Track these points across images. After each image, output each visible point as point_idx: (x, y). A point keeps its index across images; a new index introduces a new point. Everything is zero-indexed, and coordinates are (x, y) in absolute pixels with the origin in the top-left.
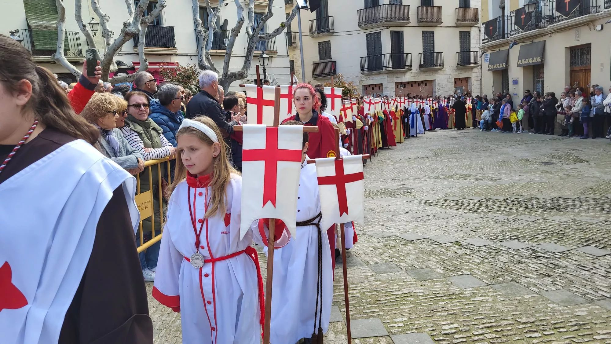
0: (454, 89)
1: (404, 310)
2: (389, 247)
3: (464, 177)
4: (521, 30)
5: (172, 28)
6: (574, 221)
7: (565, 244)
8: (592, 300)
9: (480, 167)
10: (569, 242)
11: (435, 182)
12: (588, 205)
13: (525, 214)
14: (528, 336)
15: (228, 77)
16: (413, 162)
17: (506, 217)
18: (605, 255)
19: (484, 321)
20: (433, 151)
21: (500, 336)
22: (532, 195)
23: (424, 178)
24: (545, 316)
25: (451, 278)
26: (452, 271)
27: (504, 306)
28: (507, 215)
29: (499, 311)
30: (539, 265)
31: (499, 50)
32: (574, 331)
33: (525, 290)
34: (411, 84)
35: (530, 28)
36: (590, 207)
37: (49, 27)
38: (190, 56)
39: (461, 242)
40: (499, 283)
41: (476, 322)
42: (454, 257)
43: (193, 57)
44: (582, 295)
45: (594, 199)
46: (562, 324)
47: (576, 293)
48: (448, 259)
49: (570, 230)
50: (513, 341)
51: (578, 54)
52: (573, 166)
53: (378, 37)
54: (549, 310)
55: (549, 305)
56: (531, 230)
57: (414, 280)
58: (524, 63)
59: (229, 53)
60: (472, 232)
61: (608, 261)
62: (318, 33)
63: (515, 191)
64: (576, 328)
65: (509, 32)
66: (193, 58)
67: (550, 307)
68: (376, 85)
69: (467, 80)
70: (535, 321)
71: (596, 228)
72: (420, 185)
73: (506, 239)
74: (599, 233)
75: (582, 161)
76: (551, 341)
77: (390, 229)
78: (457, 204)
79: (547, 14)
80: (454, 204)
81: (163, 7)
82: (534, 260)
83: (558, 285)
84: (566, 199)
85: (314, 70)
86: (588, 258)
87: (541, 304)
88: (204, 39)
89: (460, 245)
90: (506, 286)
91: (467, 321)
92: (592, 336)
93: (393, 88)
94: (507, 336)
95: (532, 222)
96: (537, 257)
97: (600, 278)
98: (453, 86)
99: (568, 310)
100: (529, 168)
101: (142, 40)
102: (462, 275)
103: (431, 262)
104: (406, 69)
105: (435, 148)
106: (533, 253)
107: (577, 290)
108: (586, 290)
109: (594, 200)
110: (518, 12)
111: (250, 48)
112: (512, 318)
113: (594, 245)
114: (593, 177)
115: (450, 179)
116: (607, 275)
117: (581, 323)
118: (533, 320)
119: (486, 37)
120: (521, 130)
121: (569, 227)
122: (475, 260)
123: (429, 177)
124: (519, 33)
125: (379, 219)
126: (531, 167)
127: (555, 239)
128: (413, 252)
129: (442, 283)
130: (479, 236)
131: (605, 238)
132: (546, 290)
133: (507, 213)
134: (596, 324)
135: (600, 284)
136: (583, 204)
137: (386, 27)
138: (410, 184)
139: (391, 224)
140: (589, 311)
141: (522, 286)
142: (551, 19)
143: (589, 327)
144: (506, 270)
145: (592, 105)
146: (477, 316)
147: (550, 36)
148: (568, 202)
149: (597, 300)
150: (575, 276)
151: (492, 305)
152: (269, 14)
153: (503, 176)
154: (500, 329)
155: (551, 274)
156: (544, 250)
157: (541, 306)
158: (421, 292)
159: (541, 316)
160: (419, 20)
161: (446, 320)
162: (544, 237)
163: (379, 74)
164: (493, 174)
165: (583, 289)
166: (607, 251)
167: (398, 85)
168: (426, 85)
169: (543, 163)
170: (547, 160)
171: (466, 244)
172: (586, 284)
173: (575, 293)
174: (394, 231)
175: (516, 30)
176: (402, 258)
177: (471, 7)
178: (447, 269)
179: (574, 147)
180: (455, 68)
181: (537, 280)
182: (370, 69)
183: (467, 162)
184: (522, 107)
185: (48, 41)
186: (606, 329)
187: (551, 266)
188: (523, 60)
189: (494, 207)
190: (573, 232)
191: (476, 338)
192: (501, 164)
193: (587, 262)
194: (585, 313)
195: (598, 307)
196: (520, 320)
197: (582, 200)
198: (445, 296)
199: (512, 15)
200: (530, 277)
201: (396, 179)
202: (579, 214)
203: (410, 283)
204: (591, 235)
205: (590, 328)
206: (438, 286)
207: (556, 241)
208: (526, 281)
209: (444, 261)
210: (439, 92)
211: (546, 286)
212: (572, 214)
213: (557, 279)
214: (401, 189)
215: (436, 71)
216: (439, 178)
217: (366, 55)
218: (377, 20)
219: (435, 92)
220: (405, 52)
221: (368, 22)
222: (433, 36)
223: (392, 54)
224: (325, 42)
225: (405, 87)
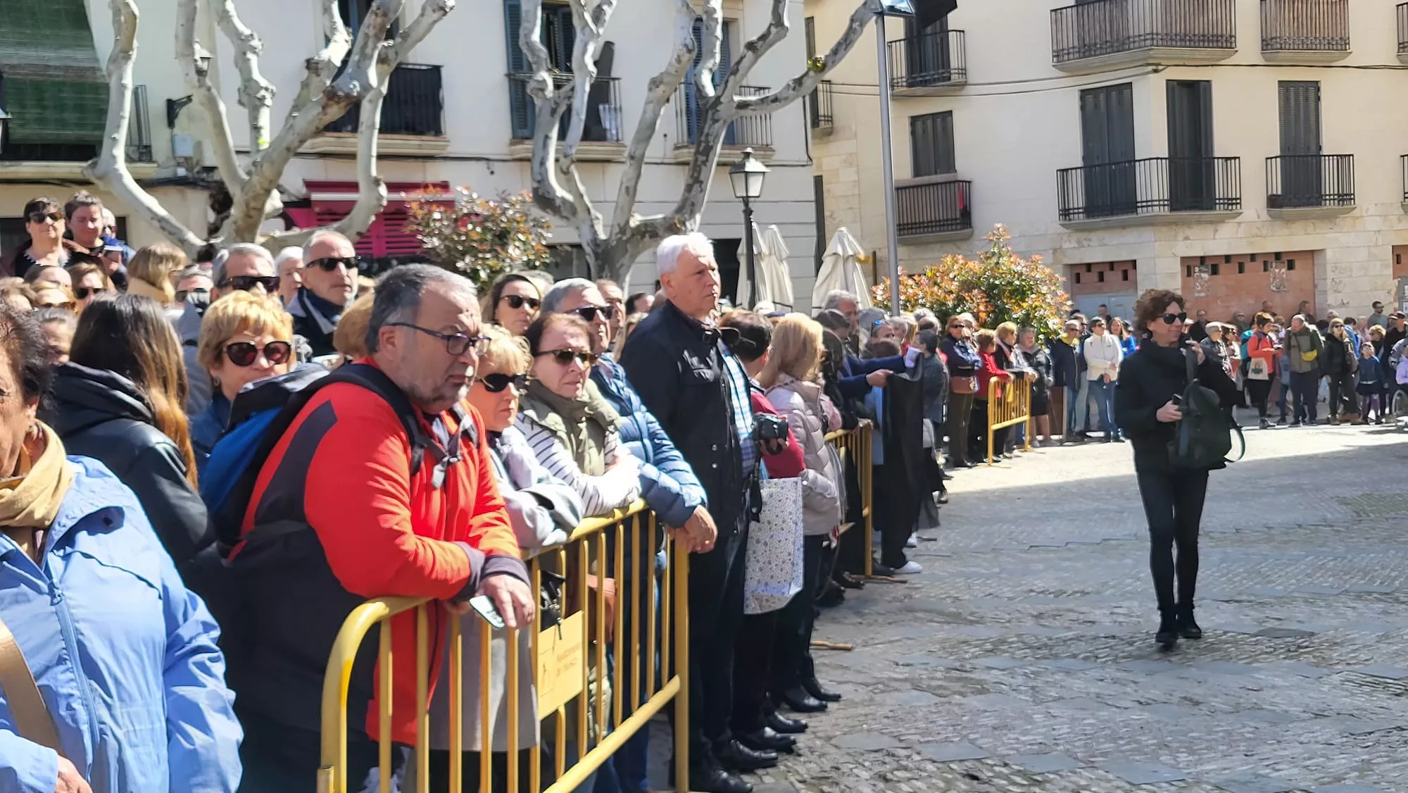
0: (1392, 284)
5: (436, 70)
15: (629, 234)
16: (1286, 542)
20: (1343, 502)
23: (1343, 598)
34: (1239, 262)
37: (56, 68)
38: (487, 160)
43: (496, 164)
53: (1120, 102)
59: (638, 154)
62: (910, 85)
66: (497, 167)
68: (1112, 265)
72: (1335, 622)
77: (1277, 767)
81: (442, 12)
85: (900, 210)
88: (553, 112)
98: (1390, 271)
101: (372, 114)
104: (1219, 210)
105: (1347, 492)
111: (707, 142)
123: (1359, 597)
125: (1229, 733)
137: (1150, 68)
138: (1298, 616)
139: (1275, 750)
152: (773, 30)
160: (1267, 44)
163: (1125, 227)
168: (1291, 266)
180: (1395, 210)
182: (1091, 209)
185: (50, 114)
201: (1244, 597)
210: (1338, 291)
214: (1273, 634)
215: (1329, 218)
216: (1397, 600)
217: (1080, 163)
218: (1119, 43)
219: (1325, 292)
220: (1216, 154)
221: (1086, 49)
222: (1319, 99)
223: (1172, 159)
224: (934, 116)
225: (1215, 271)
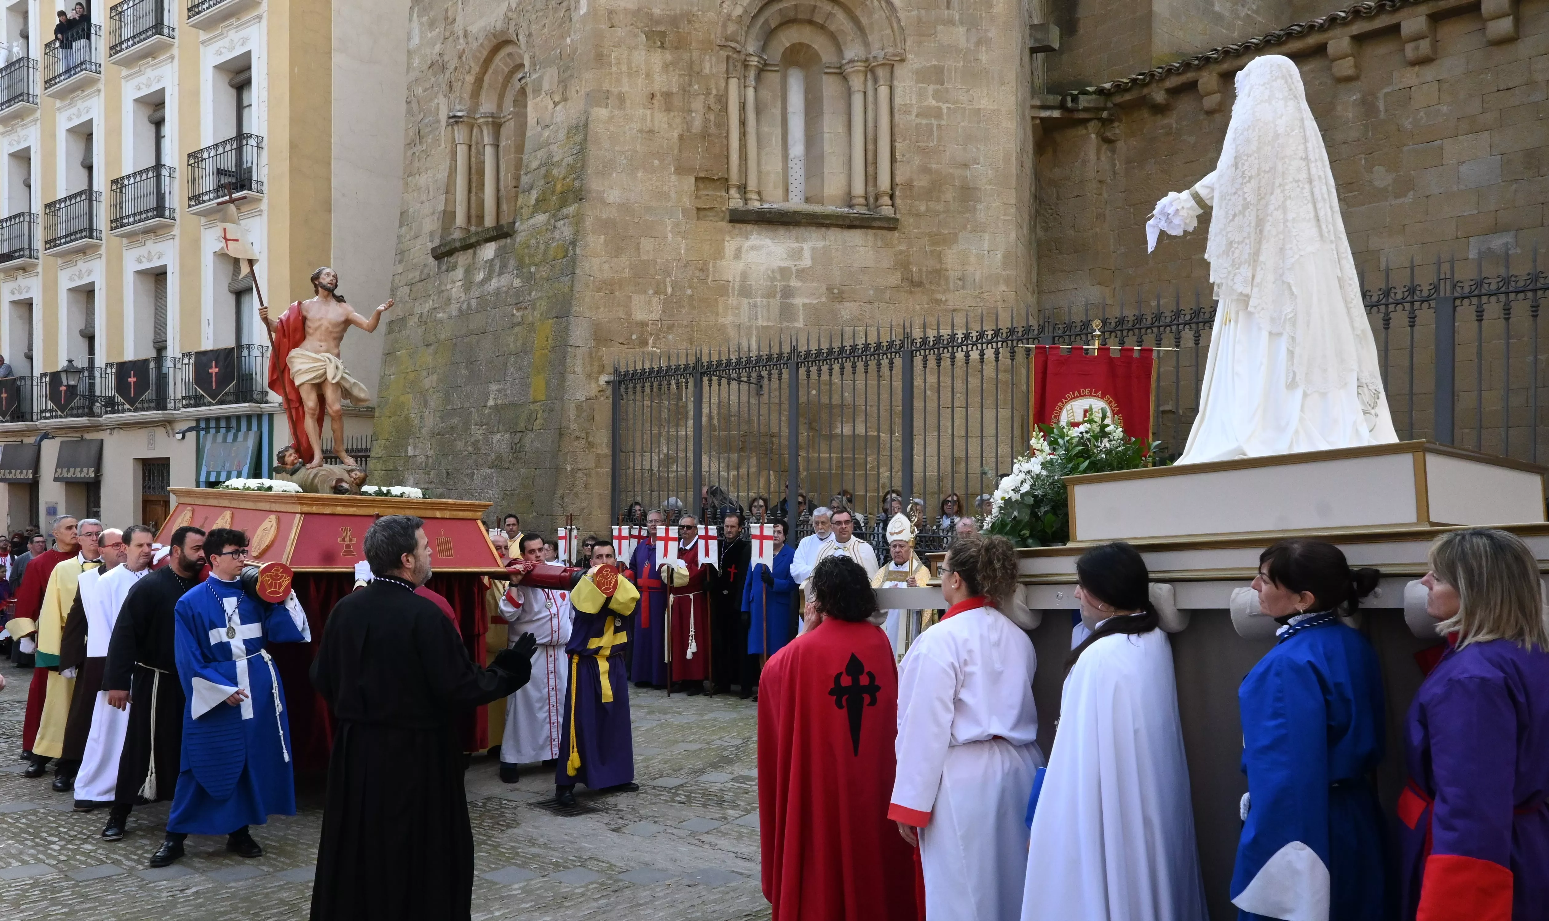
4: (59, 413)
31: (22, 441)
35: (75, 412)
51: (154, 473)
58: (66, 475)
65: (40, 411)
79: (104, 394)
110: (55, 378)
124: (56, 417)
142: (110, 405)
147: (112, 434)
175: (51, 411)
188: (65, 470)
199: (44, 379)
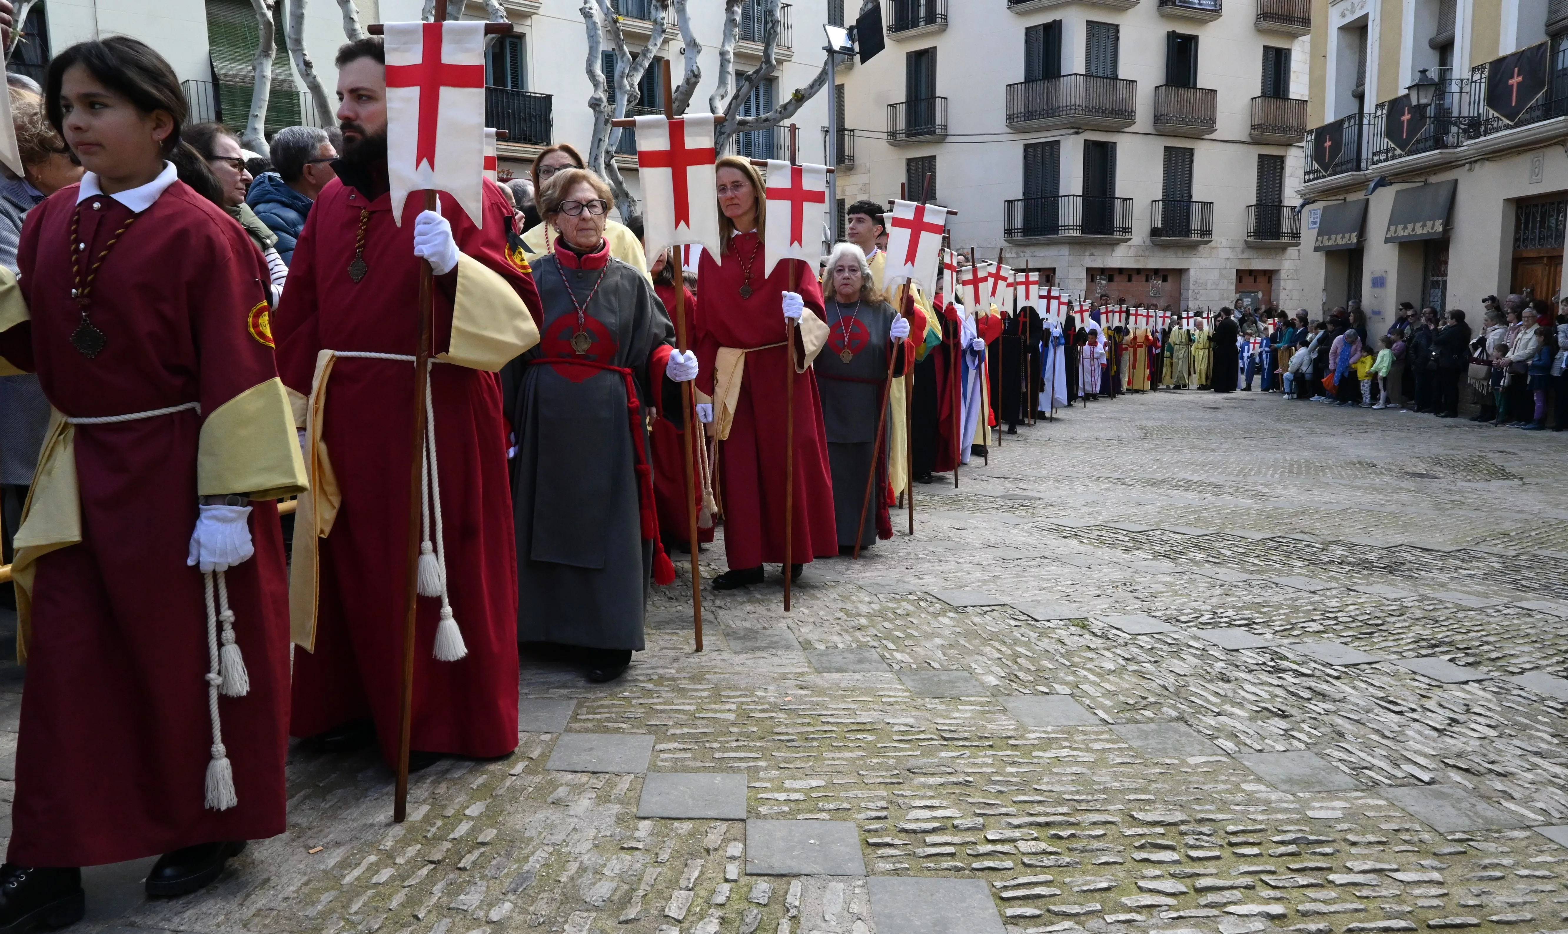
0: (1234, 297)
1: (830, 762)
2: (890, 615)
3: (1188, 485)
4: (1398, 151)
5: (549, 97)
6: (1423, 598)
7: (1368, 648)
8: (1376, 783)
9: (1242, 469)
10: (1383, 645)
11: (1108, 489)
12: (1478, 567)
13: (1299, 574)
14: (1144, 855)
16: (1077, 447)
17: (1246, 576)
18: (1466, 683)
19: (1040, 809)
20: (1142, 428)
21: (1059, 850)
22: (1341, 535)
23: (1085, 479)
24: (1220, 810)
25: (1011, 699)
26: (1024, 683)
27: (1115, 777)
28: (1251, 572)
29: (1096, 787)
30: (1271, 689)
31: (1345, 200)
32: (1281, 855)
33: (1202, 743)
34: (1129, 274)
35: (1421, 146)
36: (1482, 572)
39: (1092, 620)
40: (1137, 722)
41: (1012, 810)
42: (1052, 651)
44: (1353, 769)
45: (1501, 556)
46: (1259, 835)
47: (1339, 764)
48: (1030, 654)
49: (1403, 618)
50: (1090, 867)
51: (1535, 218)
52: (1481, 485)
53: (1051, 154)
54: (1239, 797)
55: (1244, 786)
56: (1296, 610)
57: (908, 694)
58: (1401, 233)
60: (1136, 601)
61: (1468, 696)
62: (907, 136)
63: (1304, 523)
64: (1292, 848)
65: (1370, 156)
67: (1243, 791)
68: (1039, 271)
69: (1269, 275)
70: (1183, 822)
71: (1472, 619)
72: (1064, 493)
73: (1215, 625)
74: (1477, 631)
75: (1505, 475)
76: (1199, 875)
77: (923, 576)
78: (1134, 540)
79: (1465, 113)
80: (1127, 539)
82: (1265, 677)
83: (1299, 740)
84: (1427, 550)
86: (1416, 684)
87: (1224, 782)
88: (606, 121)
89: (1084, 627)
90: (1153, 731)
91: (988, 804)
92: (1325, 873)
93: (1080, 280)
94: (1082, 852)
95: (1311, 592)
96: (1277, 670)
97: (1427, 732)
98: (1233, 287)
99: (1293, 802)
100: (1368, 481)
102: (1047, 693)
103: (980, 658)
104: (1117, 235)
105: (1149, 424)
106: (1272, 660)
107: (1343, 756)
108: (1369, 758)
109: (1497, 559)
110: (1395, 107)
112: (1121, 807)
113: (1448, 657)
114: (1518, 512)
115: (1148, 488)
116: (1448, 728)
117: (1312, 838)
118: (1179, 816)
119: (1316, 166)
120: (1381, 401)
121: (1402, 611)
122: (1103, 665)
123: (1098, 479)
124: (1394, 157)
125: (909, 554)
126: (1373, 479)
127: (1351, 633)
128: (947, 632)
129: (979, 708)
130: (1149, 612)
131: (1487, 643)
132: (1259, 748)
133: (1254, 568)
134: (1354, 844)
135: (1418, 747)
136: (1465, 565)
137: (1072, 131)
138: (1040, 489)
139: (933, 566)
140: (1350, 811)
141: (1195, 734)
142: (1474, 127)
143: (1328, 850)
144: (1180, 693)
145: (1560, 344)
146: (1025, 794)
147: (1470, 170)
148: (1427, 558)
149: (1390, 786)
150: (1357, 721)
151: (1084, 770)
152: (764, 66)
153: (1292, 492)
154: (1069, 832)
155: (1294, 711)
156: (1305, 655)
157: (1221, 787)
158: (906, 725)
159: (1207, 810)
160: (1157, 119)
161: (932, 797)
162: (1322, 628)
163: (1049, 244)
164: (1266, 485)
165: (1363, 755)
166: (1480, 672)
167: (1092, 274)
168: (1165, 280)
169: (1408, 473)
170: (1421, 468)
171: (1101, 625)
172: (1376, 744)
173: (1335, 764)
174: (932, 584)
175: (1387, 151)
176: (911, 643)
177: (1291, 97)
178: (1013, 677)
179: (1500, 446)
180: (1241, 245)
181: (1248, 722)
182: (1027, 230)
183: (1212, 457)
184: (1388, 344)
186: (1378, 860)
187: (1302, 694)
188: (1400, 227)
189: (1229, 553)
190: (1407, 624)
191: (989, 848)
192: (1300, 466)
193: (1408, 693)
194: (1339, 814)
195: (1382, 802)
196: (1139, 815)
197: (1467, 556)
198: (966, 739)
199: (1379, 113)
200: (1230, 715)
202: (1443, 585)
203: (892, 699)
204: (1449, 633)
205: (1332, 854)
206: (963, 713)
207: (1349, 639)
208: (1213, 723)
209: (1019, 660)
210: (1195, 299)
211: (1263, 738)
212: (1424, 585)
213: (1302, 725)
214: (1011, 498)
215: (1193, 247)
216: (1124, 484)
217: (1021, 197)
218: (1051, 111)
219: (1187, 299)
220: (1117, 196)
221: (1029, 115)
222: (1192, 161)
223: (1084, 196)
224: (923, 158)
225: (1111, 279)
